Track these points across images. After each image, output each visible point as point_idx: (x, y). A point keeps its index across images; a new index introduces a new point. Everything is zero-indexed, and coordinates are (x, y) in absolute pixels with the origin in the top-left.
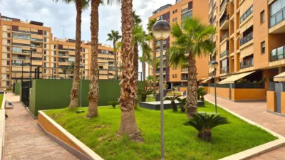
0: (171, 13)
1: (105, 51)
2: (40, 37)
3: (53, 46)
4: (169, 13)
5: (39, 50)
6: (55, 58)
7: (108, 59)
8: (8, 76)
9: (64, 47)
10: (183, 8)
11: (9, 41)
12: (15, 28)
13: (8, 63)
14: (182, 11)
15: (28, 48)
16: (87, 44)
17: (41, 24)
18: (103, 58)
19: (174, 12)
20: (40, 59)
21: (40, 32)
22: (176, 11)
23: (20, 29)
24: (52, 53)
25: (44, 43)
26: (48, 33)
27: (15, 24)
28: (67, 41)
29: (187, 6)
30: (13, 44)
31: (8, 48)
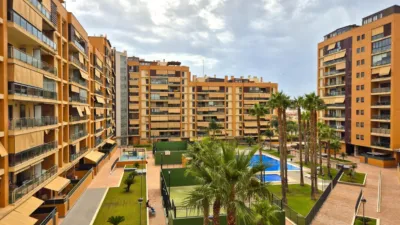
0: (354, 39)
1: (254, 88)
2: (177, 79)
3: (191, 89)
4: (350, 39)
5: (177, 95)
6: (194, 103)
7: (258, 99)
8: (148, 126)
9: (203, 89)
10: (375, 33)
11: (147, 88)
12: (153, 73)
13: (147, 112)
14: (372, 38)
15: (166, 94)
16: (231, 81)
17: (178, 64)
18: (251, 99)
19: (358, 38)
20: (178, 105)
21: (178, 74)
22: (363, 36)
23: (158, 73)
24: (191, 97)
25: (181, 85)
26: (186, 74)
27: (153, 68)
28: (206, 81)
29: (381, 30)
30: (152, 90)
31: (147, 96)
